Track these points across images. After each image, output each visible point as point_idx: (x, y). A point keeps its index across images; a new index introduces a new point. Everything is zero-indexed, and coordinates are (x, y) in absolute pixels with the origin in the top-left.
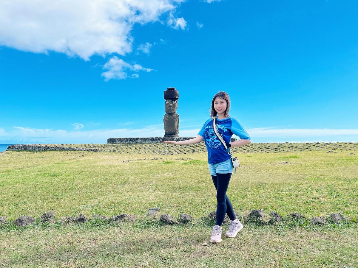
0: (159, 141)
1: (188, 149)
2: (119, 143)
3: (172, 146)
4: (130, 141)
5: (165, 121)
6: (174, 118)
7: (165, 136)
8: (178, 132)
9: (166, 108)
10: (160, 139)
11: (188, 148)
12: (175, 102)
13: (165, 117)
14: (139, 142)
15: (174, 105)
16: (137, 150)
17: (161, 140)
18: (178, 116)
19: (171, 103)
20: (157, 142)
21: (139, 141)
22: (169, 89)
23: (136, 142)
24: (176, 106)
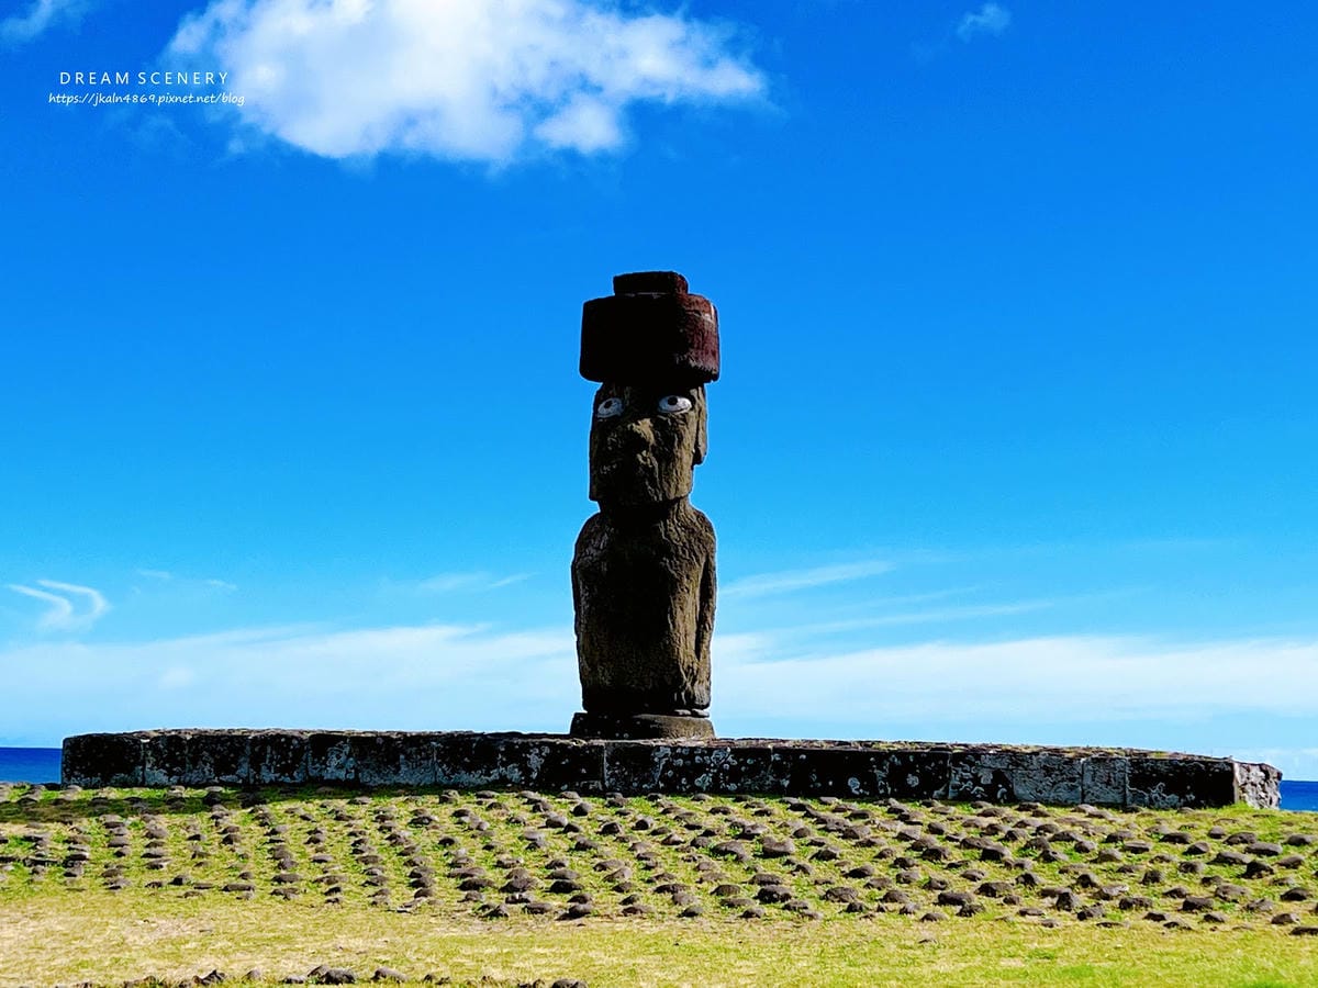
0: (515, 774)
1: (733, 874)
2: (161, 776)
3: (610, 829)
4: (256, 762)
5: (586, 576)
6: (666, 549)
7: (580, 725)
8: (698, 690)
9: (598, 457)
10: (526, 748)
11: (739, 860)
12: (684, 403)
13: (582, 543)
14: (342, 774)
15: (669, 433)
16: (279, 857)
17: (535, 761)
18: (700, 534)
19: (636, 419)
20: (495, 775)
21: (334, 762)
22: (620, 282)
23: (313, 773)
24: (689, 440)
